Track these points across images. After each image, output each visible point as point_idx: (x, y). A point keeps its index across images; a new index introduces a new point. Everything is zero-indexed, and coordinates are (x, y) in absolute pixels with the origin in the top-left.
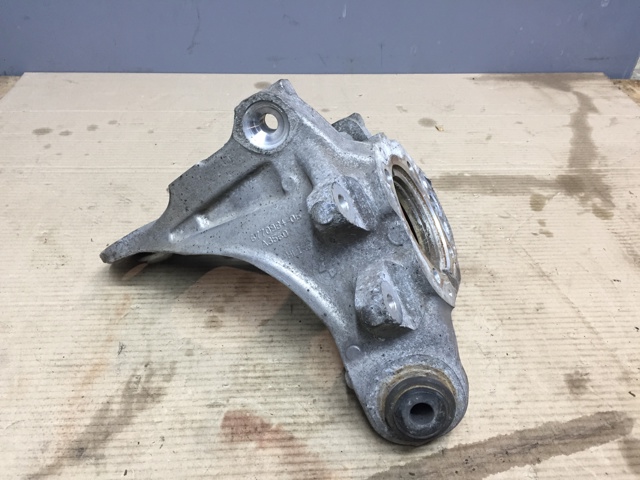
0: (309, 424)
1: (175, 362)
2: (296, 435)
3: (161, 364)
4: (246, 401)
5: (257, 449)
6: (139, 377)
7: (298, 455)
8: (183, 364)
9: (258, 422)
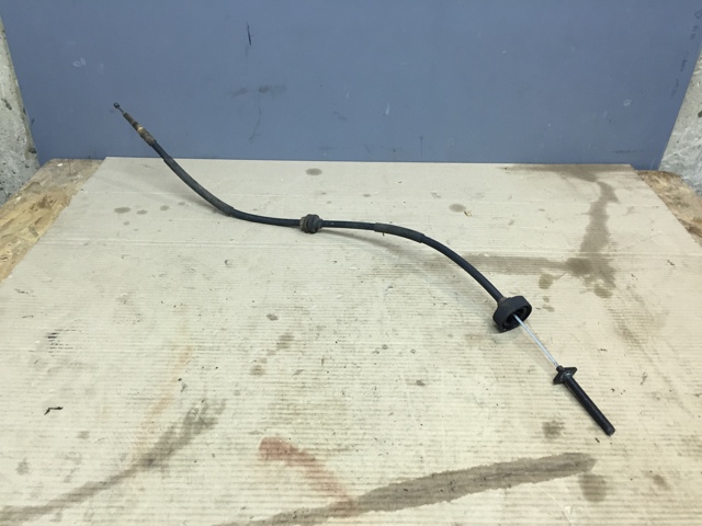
0: (329, 450)
1: (225, 400)
2: (317, 457)
3: (214, 401)
4: (280, 431)
5: (286, 466)
6: (197, 410)
7: (318, 472)
8: (232, 402)
9: (288, 447)
